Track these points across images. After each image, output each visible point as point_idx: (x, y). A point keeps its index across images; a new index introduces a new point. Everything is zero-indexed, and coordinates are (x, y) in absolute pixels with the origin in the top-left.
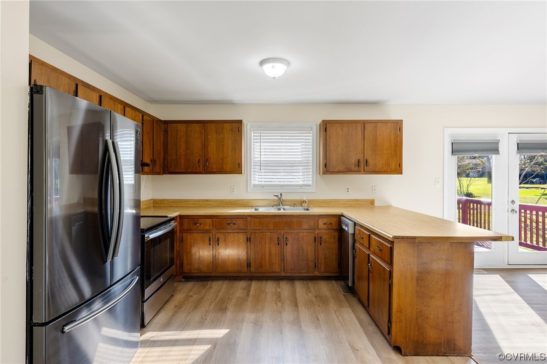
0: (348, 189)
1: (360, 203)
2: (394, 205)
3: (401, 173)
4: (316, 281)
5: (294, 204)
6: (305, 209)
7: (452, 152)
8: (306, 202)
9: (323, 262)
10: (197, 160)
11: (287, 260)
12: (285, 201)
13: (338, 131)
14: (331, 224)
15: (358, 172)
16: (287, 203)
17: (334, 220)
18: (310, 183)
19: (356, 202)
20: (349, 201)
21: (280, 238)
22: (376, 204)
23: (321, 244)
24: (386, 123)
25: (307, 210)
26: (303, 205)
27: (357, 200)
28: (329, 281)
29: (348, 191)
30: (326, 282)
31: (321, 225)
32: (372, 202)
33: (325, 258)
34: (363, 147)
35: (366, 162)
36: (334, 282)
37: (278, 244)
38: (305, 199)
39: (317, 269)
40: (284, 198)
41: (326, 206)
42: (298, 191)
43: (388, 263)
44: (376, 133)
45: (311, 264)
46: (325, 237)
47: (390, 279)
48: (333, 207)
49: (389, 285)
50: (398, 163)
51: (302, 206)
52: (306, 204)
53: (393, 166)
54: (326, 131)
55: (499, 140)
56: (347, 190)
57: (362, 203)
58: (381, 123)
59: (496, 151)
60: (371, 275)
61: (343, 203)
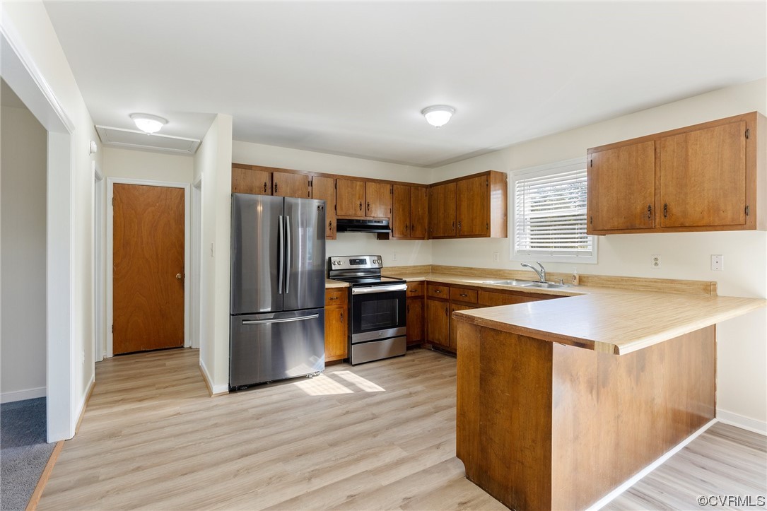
0: (656, 259)
1: (679, 286)
10: (452, 223)
12: (552, 275)
15: (649, 228)
16: (555, 278)
18: (591, 248)
19: (669, 285)
22: (720, 292)
27: (672, 281)
29: (656, 264)
35: (665, 209)
38: (576, 272)
41: (614, 288)
48: (625, 289)
50: (743, 207)
54: (592, 165)
56: (653, 262)
57: (685, 286)
61: (644, 284)
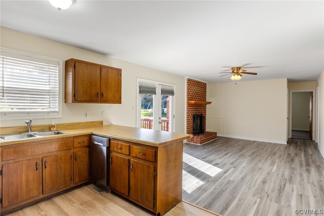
1: (94, 124)
2: (114, 124)
3: (120, 103)
4: (71, 192)
5: (43, 129)
6: (55, 133)
7: (140, 92)
8: (54, 127)
9: (77, 174)
11: (46, 182)
12: (34, 127)
13: (84, 69)
14: (83, 142)
15: (97, 102)
16: (35, 129)
17: (86, 139)
18: (57, 110)
19: (92, 124)
20: (87, 123)
21: (38, 163)
22: (104, 124)
23: (76, 160)
24: (113, 69)
25: (58, 133)
26: (52, 129)
27: (92, 122)
28: (81, 188)
30: (79, 189)
31: (76, 145)
32: (102, 123)
33: (79, 171)
34: (100, 84)
35: (102, 94)
36: (86, 187)
37: (37, 169)
38: (53, 123)
39: (72, 182)
40: (33, 124)
42: (46, 117)
43: (152, 162)
44: (108, 75)
45: (68, 178)
46: (79, 153)
47: (154, 171)
49: (154, 176)
50: (120, 96)
51: (51, 131)
52: (55, 129)
53: (117, 98)
54: (75, 68)
55: (156, 87)
56: (85, 115)
57: (96, 124)
58: (111, 69)
59: (155, 93)
60: (132, 173)
61: (83, 125)
